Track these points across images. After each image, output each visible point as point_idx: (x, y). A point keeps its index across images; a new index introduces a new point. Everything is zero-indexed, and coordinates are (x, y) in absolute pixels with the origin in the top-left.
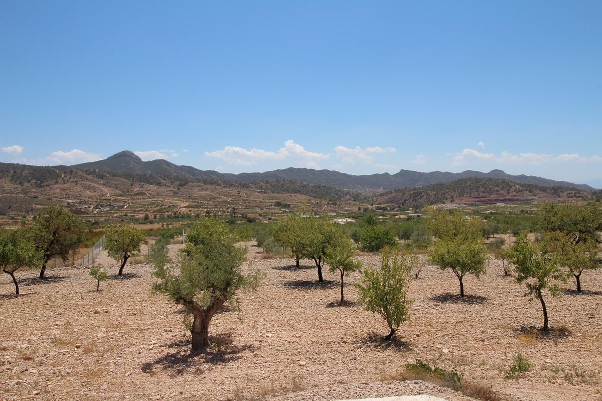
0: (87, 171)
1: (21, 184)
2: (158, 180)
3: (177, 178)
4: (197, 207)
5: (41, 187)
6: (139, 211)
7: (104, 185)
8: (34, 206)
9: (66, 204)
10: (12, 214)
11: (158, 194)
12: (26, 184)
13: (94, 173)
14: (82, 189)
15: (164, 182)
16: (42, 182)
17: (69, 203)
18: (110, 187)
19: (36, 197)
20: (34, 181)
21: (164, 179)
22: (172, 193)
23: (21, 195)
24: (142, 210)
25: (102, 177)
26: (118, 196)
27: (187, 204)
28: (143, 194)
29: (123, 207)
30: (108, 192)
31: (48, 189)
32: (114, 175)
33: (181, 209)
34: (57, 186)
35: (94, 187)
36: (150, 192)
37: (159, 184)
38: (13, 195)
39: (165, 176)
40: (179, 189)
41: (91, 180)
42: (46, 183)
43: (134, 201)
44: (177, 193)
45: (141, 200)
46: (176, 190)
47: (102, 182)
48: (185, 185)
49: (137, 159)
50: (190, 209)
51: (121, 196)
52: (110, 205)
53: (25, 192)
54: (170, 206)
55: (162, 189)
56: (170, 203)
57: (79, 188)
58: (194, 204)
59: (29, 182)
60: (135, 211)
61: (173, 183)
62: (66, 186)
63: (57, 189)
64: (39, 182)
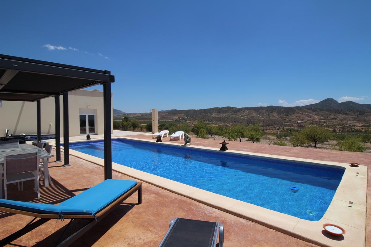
0: (308, 109)
1: (280, 114)
2: (346, 112)
3: (358, 111)
4: (368, 126)
5: (288, 115)
6: (331, 127)
7: (316, 114)
8: (284, 123)
9: (296, 123)
10: (275, 126)
11: (344, 119)
12: (282, 114)
14: (305, 116)
15: (349, 113)
16: (288, 114)
17: (298, 122)
18: (318, 115)
19: (285, 120)
20: (285, 113)
21: (350, 111)
22: (353, 119)
23: (279, 119)
24: (333, 127)
25: (314, 111)
26: (322, 119)
27: (362, 124)
28: (335, 119)
29: (323, 125)
30: (317, 118)
31: (290, 116)
32: (321, 110)
33: (357, 127)
34: (294, 115)
35: (310, 116)
36: (340, 118)
37: (346, 114)
39: (350, 110)
40: (358, 116)
41: (310, 113)
42: (290, 114)
43: (330, 122)
44: (357, 119)
45: (334, 122)
46: (356, 117)
47: (315, 113)
48: (362, 114)
49: (336, 102)
50: (363, 127)
51: (323, 120)
52: (317, 124)
53: (281, 118)
54: (350, 126)
55: (347, 117)
56: (351, 124)
57: (303, 116)
58: (367, 125)
59: (283, 113)
60: (329, 127)
61: (355, 113)
62: (298, 115)
63: (294, 116)
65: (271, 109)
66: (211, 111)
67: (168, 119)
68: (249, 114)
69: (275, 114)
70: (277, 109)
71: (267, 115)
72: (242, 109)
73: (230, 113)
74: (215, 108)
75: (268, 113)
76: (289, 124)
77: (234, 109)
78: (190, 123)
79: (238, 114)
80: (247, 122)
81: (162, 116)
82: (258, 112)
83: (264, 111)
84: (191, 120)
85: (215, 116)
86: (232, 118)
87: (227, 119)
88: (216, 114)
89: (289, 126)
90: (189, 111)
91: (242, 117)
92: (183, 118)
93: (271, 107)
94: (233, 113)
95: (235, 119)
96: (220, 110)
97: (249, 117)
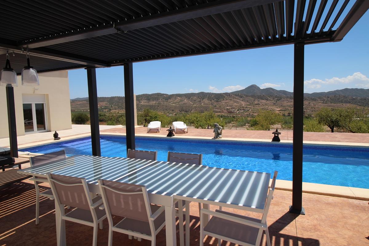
0: (235, 95)
1: (211, 101)
2: (267, 97)
3: (276, 97)
4: (285, 111)
5: (218, 102)
6: (256, 112)
7: (242, 100)
9: (226, 109)
11: (266, 104)
12: (213, 101)
13: (238, 95)
14: (233, 102)
15: (269, 98)
16: (218, 100)
17: (227, 109)
18: (245, 101)
19: (216, 106)
20: (215, 99)
21: (270, 97)
22: (273, 104)
23: (210, 105)
24: (257, 112)
25: (241, 97)
26: (248, 105)
27: (280, 109)
28: (258, 104)
29: (249, 110)
30: (243, 104)
31: (220, 102)
32: (247, 96)
33: (276, 112)
34: (223, 101)
35: (238, 101)
36: (262, 103)
37: (267, 100)
38: (208, 105)
39: (270, 96)
40: (276, 102)
41: (237, 99)
42: (220, 100)
43: (254, 108)
44: (275, 104)
45: (257, 107)
46: (275, 102)
47: (241, 99)
48: (280, 99)
49: (258, 88)
50: (281, 112)
51: (249, 105)
52: (244, 109)
53: (212, 104)
54: (271, 110)
55: (268, 102)
56: (271, 108)
57: (232, 102)
58: (283, 109)
60: (254, 112)
61: (274, 99)
62: (227, 101)
63: (223, 102)
64: (217, 100)
65: (202, 95)
66: (140, 98)
67: (87, 108)
68: (181, 101)
69: (206, 101)
70: (208, 96)
71: (198, 102)
72: (172, 96)
73: (161, 100)
74: (144, 94)
75: (199, 100)
76: (219, 110)
77: (165, 96)
78: (115, 112)
79: (169, 101)
80: (179, 110)
81: (77, 105)
82: (189, 98)
83: (195, 97)
84: (116, 109)
85: (144, 104)
86: (163, 105)
87: (158, 107)
88: (146, 101)
89: (220, 112)
90: (112, 98)
91: (174, 105)
92: (106, 107)
93: (202, 93)
94: (164, 100)
95: (166, 106)
96: (150, 97)
97: (181, 104)
